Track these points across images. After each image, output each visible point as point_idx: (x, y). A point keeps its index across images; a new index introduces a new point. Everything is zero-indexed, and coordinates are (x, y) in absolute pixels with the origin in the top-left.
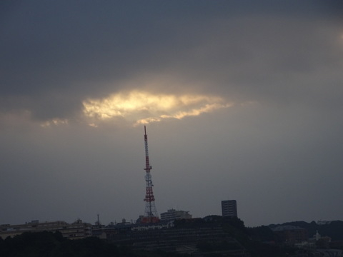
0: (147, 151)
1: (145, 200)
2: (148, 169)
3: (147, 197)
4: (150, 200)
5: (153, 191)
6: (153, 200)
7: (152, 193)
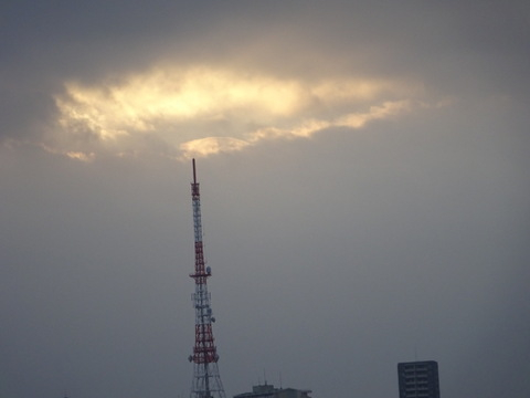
0: (198, 226)
1: (191, 359)
2: (201, 275)
3: (197, 350)
4: (207, 360)
5: (214, 335)
6: (215, 359)
7: (211, 340)
